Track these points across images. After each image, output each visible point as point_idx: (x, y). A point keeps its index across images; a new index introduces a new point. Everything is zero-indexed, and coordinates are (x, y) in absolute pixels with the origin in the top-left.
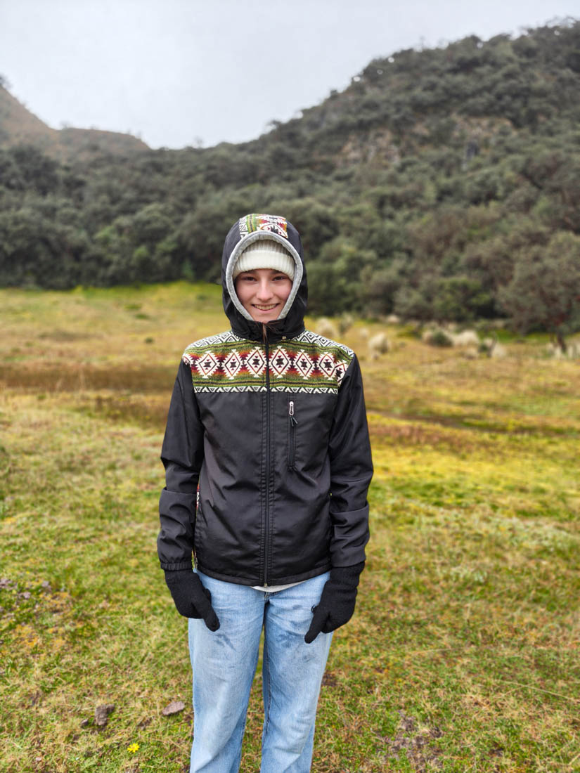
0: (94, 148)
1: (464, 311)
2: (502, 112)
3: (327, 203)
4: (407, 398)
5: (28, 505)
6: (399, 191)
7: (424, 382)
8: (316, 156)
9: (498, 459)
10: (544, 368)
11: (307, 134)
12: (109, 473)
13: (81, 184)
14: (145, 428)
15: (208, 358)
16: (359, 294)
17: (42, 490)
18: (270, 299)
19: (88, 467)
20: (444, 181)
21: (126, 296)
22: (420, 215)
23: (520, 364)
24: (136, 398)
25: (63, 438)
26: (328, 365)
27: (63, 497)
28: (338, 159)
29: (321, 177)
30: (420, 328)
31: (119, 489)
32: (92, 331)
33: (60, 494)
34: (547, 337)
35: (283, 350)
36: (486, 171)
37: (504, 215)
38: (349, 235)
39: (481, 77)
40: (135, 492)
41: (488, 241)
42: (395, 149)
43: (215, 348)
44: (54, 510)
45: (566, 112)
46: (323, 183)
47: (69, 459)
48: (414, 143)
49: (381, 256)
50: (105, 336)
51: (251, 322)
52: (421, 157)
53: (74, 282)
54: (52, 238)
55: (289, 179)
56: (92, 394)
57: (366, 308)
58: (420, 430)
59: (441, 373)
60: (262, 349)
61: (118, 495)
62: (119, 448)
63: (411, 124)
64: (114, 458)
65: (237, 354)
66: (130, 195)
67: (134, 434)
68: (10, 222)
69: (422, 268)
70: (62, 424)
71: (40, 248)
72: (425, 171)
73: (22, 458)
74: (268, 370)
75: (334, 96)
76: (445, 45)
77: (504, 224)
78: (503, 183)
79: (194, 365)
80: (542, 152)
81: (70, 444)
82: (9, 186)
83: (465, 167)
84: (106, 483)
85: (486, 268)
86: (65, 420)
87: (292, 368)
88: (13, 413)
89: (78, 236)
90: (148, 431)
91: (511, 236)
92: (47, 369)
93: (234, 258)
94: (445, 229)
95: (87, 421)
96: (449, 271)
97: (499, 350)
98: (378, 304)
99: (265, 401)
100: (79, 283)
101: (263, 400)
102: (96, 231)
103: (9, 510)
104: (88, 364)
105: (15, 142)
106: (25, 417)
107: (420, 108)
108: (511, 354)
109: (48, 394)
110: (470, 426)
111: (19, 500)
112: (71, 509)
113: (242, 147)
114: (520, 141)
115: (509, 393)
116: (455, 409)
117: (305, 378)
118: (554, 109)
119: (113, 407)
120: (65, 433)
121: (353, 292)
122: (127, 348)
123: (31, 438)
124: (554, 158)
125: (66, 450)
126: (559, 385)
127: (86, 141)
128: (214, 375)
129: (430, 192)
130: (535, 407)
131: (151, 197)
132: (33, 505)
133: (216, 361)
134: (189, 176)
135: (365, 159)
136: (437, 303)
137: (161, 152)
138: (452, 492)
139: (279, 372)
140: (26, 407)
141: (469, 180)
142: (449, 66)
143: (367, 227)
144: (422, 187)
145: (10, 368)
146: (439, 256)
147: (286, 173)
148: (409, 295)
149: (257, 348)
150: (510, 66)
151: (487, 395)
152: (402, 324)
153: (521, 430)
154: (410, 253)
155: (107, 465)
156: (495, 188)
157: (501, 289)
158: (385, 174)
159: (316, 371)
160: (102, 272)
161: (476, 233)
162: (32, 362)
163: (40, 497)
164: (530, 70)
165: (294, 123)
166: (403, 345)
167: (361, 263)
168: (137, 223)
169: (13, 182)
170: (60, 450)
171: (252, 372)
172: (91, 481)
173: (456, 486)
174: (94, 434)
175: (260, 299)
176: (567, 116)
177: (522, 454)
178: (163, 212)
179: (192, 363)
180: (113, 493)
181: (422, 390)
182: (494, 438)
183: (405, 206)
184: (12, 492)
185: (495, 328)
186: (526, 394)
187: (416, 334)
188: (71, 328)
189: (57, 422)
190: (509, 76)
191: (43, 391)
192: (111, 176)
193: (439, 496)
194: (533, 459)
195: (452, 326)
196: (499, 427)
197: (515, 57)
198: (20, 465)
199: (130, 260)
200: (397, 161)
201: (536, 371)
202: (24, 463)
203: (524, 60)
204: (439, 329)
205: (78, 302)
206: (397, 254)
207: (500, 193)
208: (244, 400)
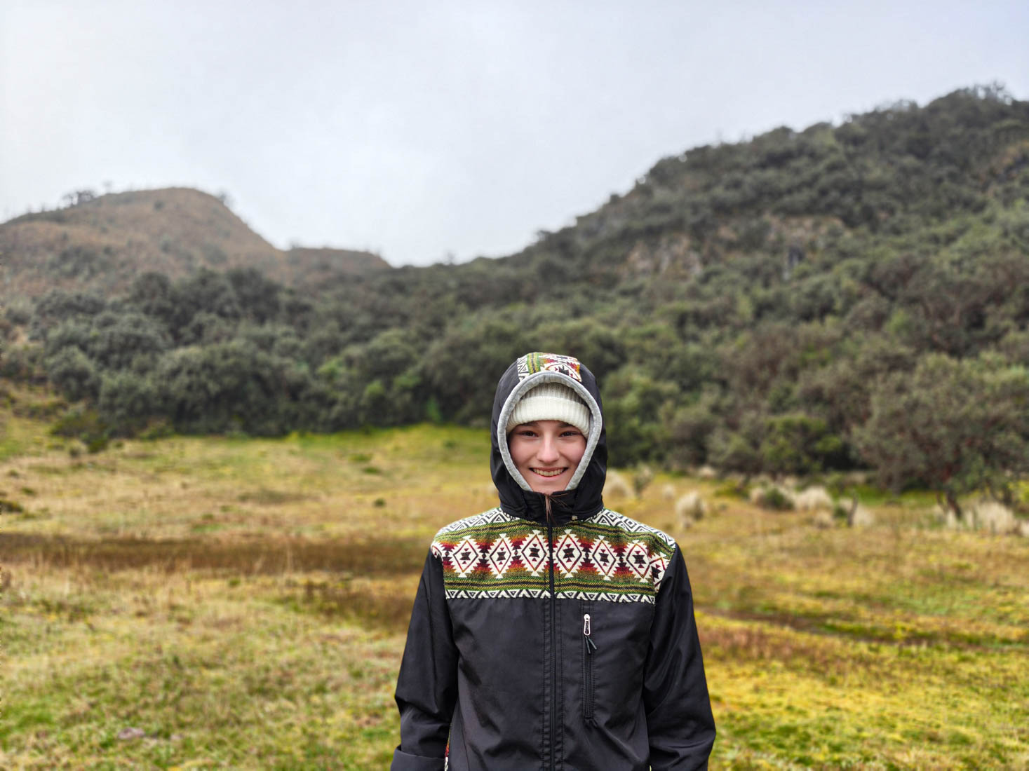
0: (325, 267)
1: (806, 460)
2: (829, 209)
3: (612, 323)
4: (737, 587)
5: (201, 748)
6: (704, 306)
7: (759, 561)
8: (594, 268)
9: (886, 684)
10: (933, 542)
11: (583, 243)
12: (316, 699)
13: (306, 308)
14: (369, 628)
15: (467, 546)
16: (659, 438)
17: (221, 724)
18: (555, 461)
19: (288, 688)
20: (760, 293)
21: (354, 444)
22: (734, 335)
23: (898, 537)
24: (360, 584)
25: (257, 642)
26: (639, 559)
27: (250, 736)
28: (623, 271)
29: (601, 292)
30: (746, 483)
31: (329, 726)
32: (306, 490)
33: (247, 732)
34: (931, 498)
35: (573, 536)
36: (815, 280)
37: (847, 334)
38: (640, 362)
39: (797, 171)
40: (351, 730)
41: (830, 367)
42: (694, 257)
43: (476, 532)
44: (236, 757)
45: (912, 207)
46: (604, 299)
47: (263, 675)
48: (719, 249)
49: (685, 388)
50: (323, 497)
51: (529, 492)
52: (728, 265)
53: (288, 427)
54: (266, 373)
55: (561, 296)
56: (300, 578)
57: (669, 456)
58: (762, 637)
59: (782, 549)
60: (542, 533)
61: (327, 734)
62: (332, 658)
63: (714, 227)
64: (324, 674)
65: (507, 540)
66: (364, 320)
67: (354, 638)
68: (219, 356)
69: (741, 403)
70: (258, 622)
71: (251, 385)
72: (734, 282)
73: (200, 672)
74: (551, 566)
75: (615, 199)
76: (749, 138)
77: (848, 345)
78: (840, 294)
79: (447, 558)
80: (889, 254)
81: (266, 652)
82: (222, 314)
83: (787, 276)
84: (311, 714)
85: (830, 402)
86: (262, 617)
87: (587, 564)
88: (195, 606)
89: (297, 370)
90: (373, 633)
91: (861, 359)
92: (244, 542)
93: (510, 405)
94: (769, 352)
95: (292, 618)
96: (779, 406)
97: (863, 515)
98: (686, 451)
99: (547, 613)
100: (294, 427)
101: (544, 610)
102: (320, 363)
103: (174, 756)
104: (299, 535)
105: (232, 264)
106: (210, 612)
107: (723, 210)
108: (881, 521)
109: (242, 579)
110: (835, 631)
111: (190, 739)
112: (260, 756)
113: (502, 261)
114: (857, 243)
115: (887, 579)
116: (810, 604)
117: (606, 578)
118: (898, 205)
119: (326, 597)
120: (262, 636)
121: (650, 436)
122: (350, 513)
123: (214, 643)
124: (906, 261)
125: (260, 661)
126: (961, 568)
127: (315, 260)
128: (474, 572)
129: (745, 307)
130: (931, 602)
131: (390, 321)
132: (208, 747)
133: (478, 551)
134: (436, 296)
135: (657, 269)
136: (767, 449)
137: (406, 270)
138: (824, 741)
139: (569, 569)
140: (212, 597)
141: (794, 290)
142: (755, 160)
143: (665, 352)
144: (733, 300)
145: (198, 542)
146: (765, 387)
147: (558, 289)
148: (727, 440)
149: (536, 532)
150: (833, 158)
151: (853, 584)
152: (720, 478)
153: (915, 638)
154: (724, 384)
155: (313, 687)
156: (832, 301)
157: (856, 430)
158: (684, 286)
159: (622, 568)
160: (323, 414)
161: (811, 356)
162: (227, 534)
163: (218, 736)
164: (859, 161)
165: (566, 232)
166: (724, 508)
167: (659, 398)
168: (371, 354)
169: (228, 309)
170: (252, 661)
171: (529, 569)
172: (290, 711)
173: (828, 730)
174: (299, 638)
175: (541, 461)
176: (916, 211)
177: (923, 678)
178: (404, 339)
179: (443, 555)
180: (320, 731)
181: (757, 573)
182: (876, 650)
183: (713, 325)
184: (182, 726)
185: (854, 484)
186: (913, 581)
187: (740, 493)
188: (279, 487)
189: (252, 619)
190: (832, 168)
191: (237, 574)
192: (343, 298)
193: (803, 747)
194: (941, 686)
195: (791, 482)
196: (880, 633)
197: (840, 147)
198: (196, 685)
199: (360, 398)
200: (698, 270)
201: (924, 548)
202: (202, 680)
203: (851, 149)
204: (772, 486)
205: (292, 453)
206: (706, 385)
207: (838, 305)
208: (518, 612)
